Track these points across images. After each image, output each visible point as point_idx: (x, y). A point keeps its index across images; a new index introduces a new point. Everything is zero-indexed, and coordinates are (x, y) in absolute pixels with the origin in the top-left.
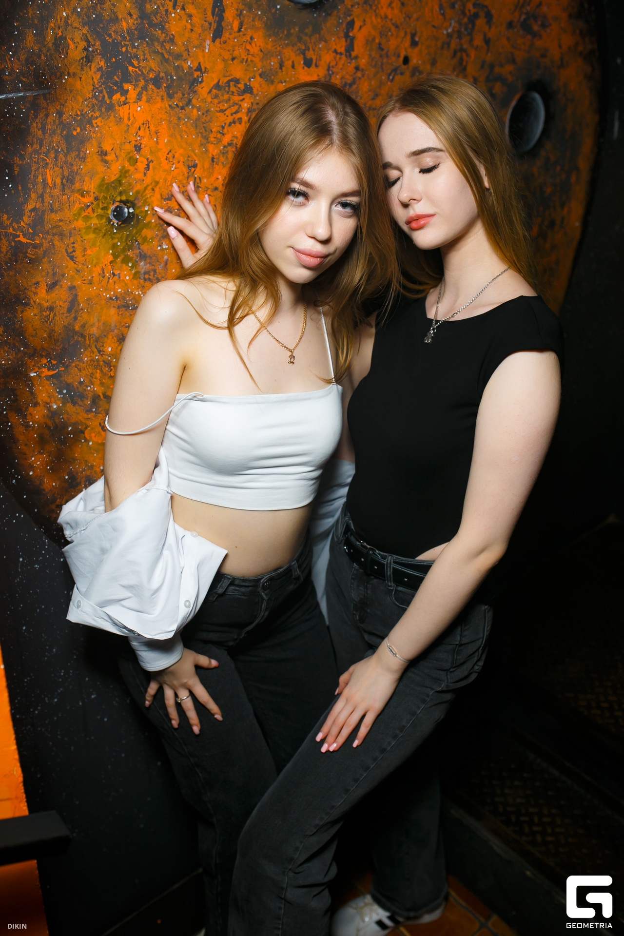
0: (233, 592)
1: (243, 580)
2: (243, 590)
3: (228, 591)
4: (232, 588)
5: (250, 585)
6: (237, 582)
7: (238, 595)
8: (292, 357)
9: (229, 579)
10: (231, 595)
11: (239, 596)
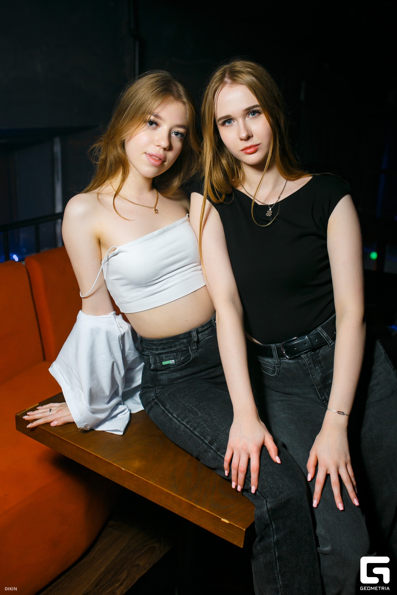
0: (203, 337)
1: (202, 326)
2: (206, 332)
3: (200, 338)
4: (200, 335)
5: (208, 327)
6: (200, 330)
7: (206, 337)
8: (156, 210)
9: (194, 331)
10: (203, 339)
11: (208, 337)
